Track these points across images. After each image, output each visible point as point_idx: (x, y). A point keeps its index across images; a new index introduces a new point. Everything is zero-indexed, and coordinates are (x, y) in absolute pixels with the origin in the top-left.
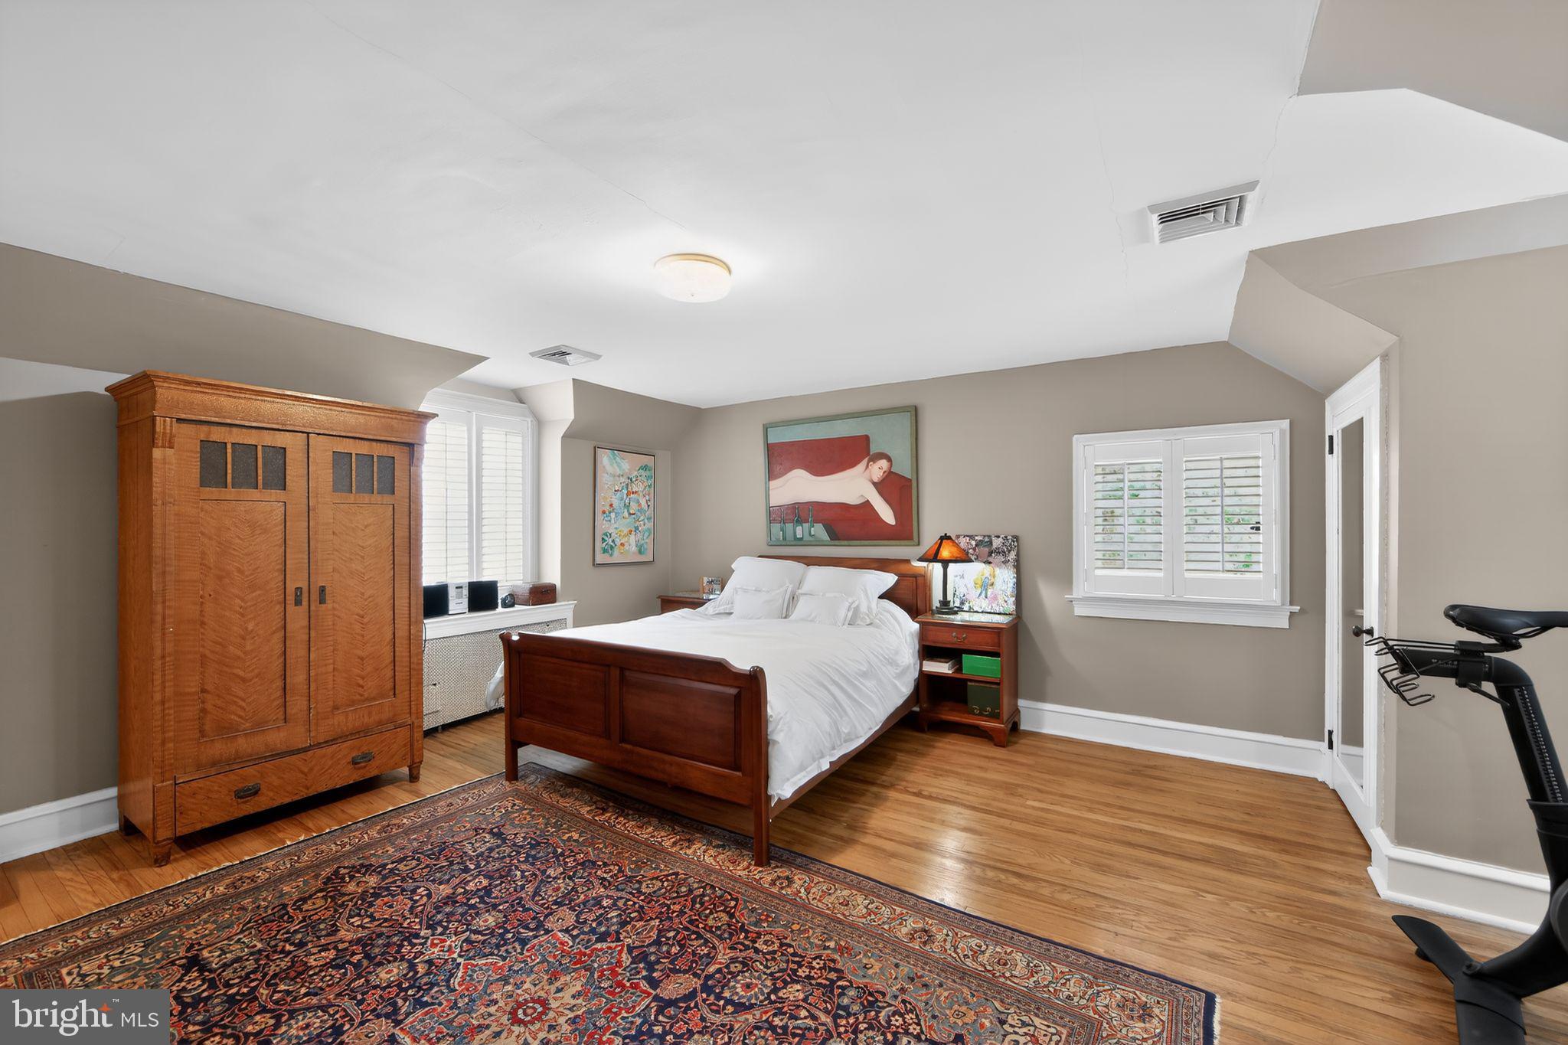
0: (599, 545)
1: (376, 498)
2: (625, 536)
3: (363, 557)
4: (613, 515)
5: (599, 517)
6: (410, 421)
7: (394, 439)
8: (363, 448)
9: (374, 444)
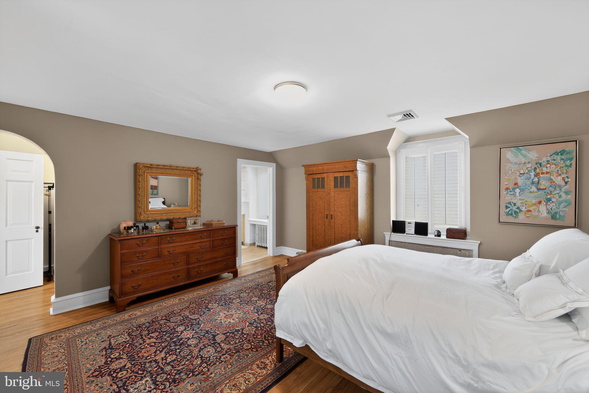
0: (503, 210)
1: (345, 189)
2: (534, 204)
3: (342, 207)
4: (517, 191)
5: (503, 192)
6: (351, 163)
7: (347, 170)
8: (341, 174)
9: (344, 172)
